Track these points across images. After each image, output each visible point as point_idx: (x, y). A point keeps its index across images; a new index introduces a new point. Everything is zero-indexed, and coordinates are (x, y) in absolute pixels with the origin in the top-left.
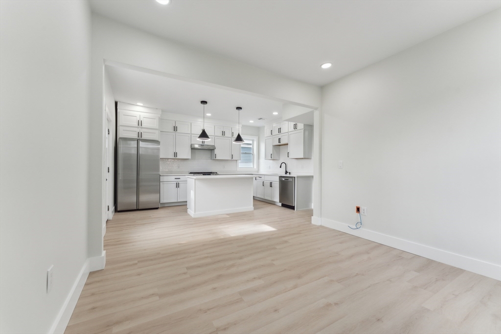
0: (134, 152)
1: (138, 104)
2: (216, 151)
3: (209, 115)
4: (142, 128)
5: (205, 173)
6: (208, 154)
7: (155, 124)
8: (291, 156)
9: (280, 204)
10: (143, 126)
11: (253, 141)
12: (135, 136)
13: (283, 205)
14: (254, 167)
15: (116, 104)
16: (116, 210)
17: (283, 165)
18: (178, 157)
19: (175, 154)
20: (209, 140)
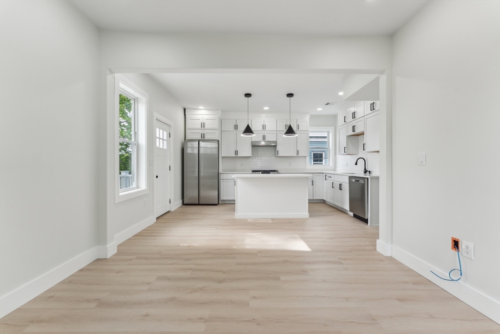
0: (196, 151)
1: (200, 107)
2: (278, 148)
3: (266, 108)
4: (205, 129)
5: (264, 171)
6: (270, 151)
7: (216, 125)
8: (368, 149)
9: (352, 214)
10: (205, 127)
11: (328, 133)
12: (199, 137)
13: (355, 216)
14: (329, 164)
15: (185, 110)
16: (184, 204)
17: (361, 162)
18: (239, 155)
19: (236, 152)
20: (254, 135)
